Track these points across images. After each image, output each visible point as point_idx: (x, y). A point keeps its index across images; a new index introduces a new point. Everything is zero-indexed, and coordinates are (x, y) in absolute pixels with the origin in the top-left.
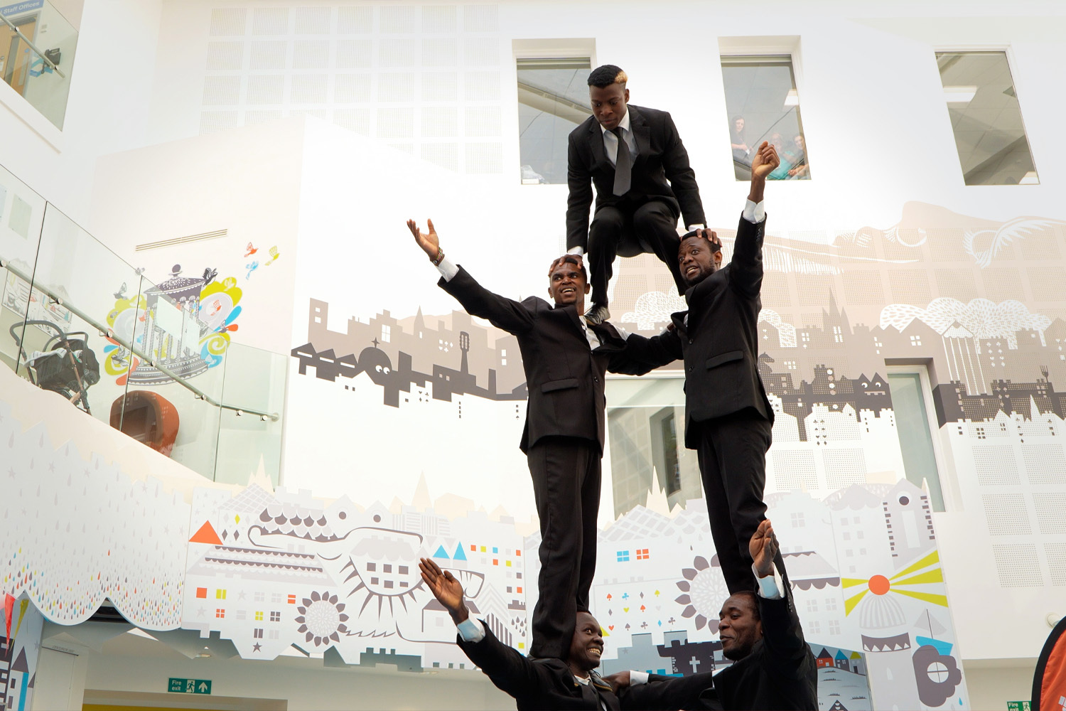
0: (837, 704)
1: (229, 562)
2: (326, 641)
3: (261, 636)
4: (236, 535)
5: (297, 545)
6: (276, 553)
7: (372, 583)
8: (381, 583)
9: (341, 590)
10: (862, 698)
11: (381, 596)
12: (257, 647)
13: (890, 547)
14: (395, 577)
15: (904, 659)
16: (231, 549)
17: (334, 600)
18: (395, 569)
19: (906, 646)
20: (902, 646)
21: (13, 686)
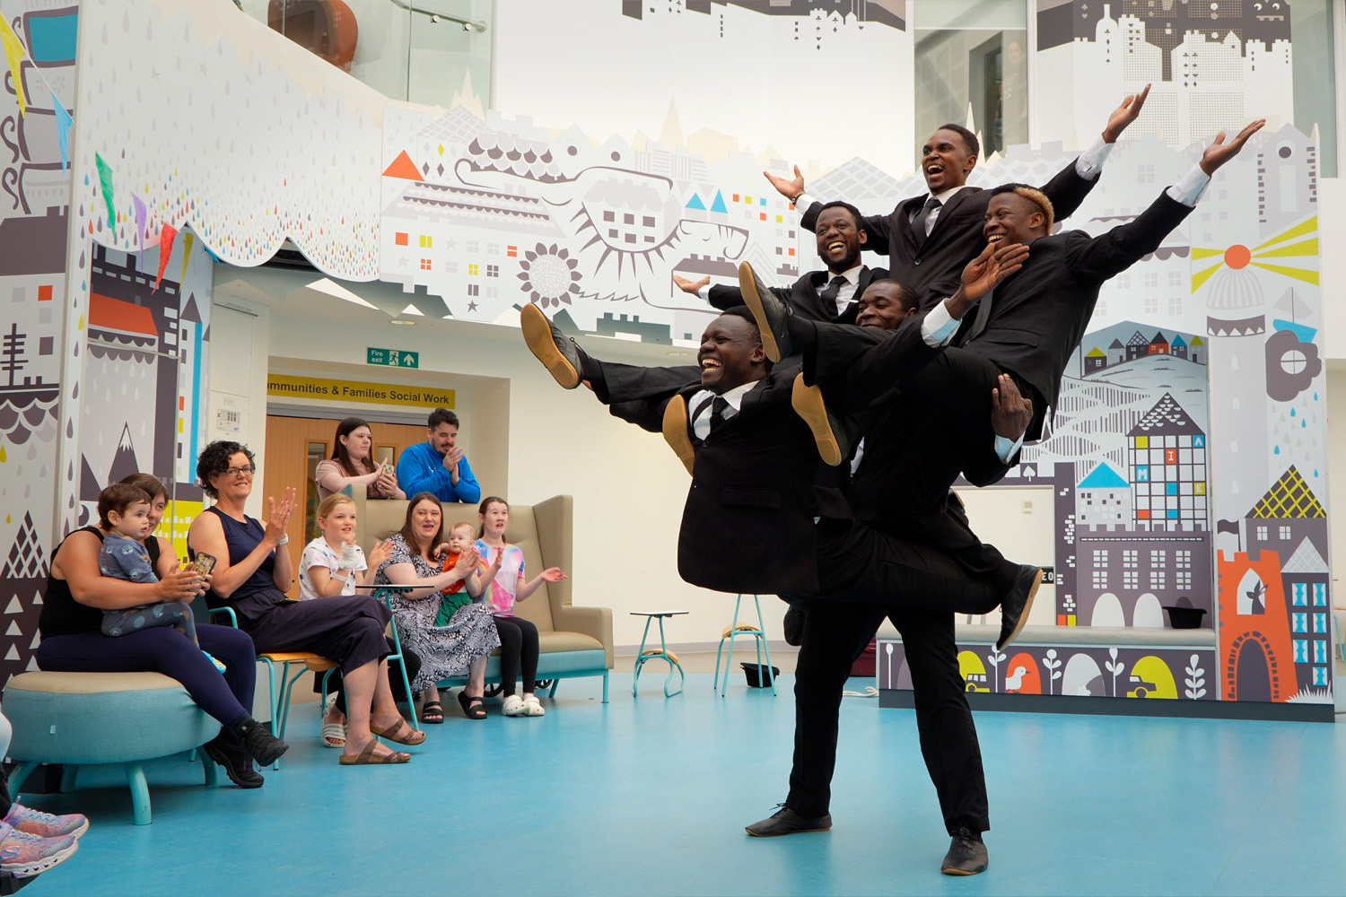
0: (1167, 397)
1: (433, 203)
2: (555, 302)
3: (476, 293)
4: (441, 170)
5: (517, 185)
6: (490, 195)
7: (610, 236)
8: (622, 236)
9: (573, 243)
10: (1198, 391)
11: (621, 253)
12: (472, 306)
13: (1258, 210)
14: (638, 229)
15: (1256, 345)
16: (435, 187)
17: (564, 254)
18: (638, 220)
19: (1260, 330)
20: (1255, 330)
21: (185, 338)
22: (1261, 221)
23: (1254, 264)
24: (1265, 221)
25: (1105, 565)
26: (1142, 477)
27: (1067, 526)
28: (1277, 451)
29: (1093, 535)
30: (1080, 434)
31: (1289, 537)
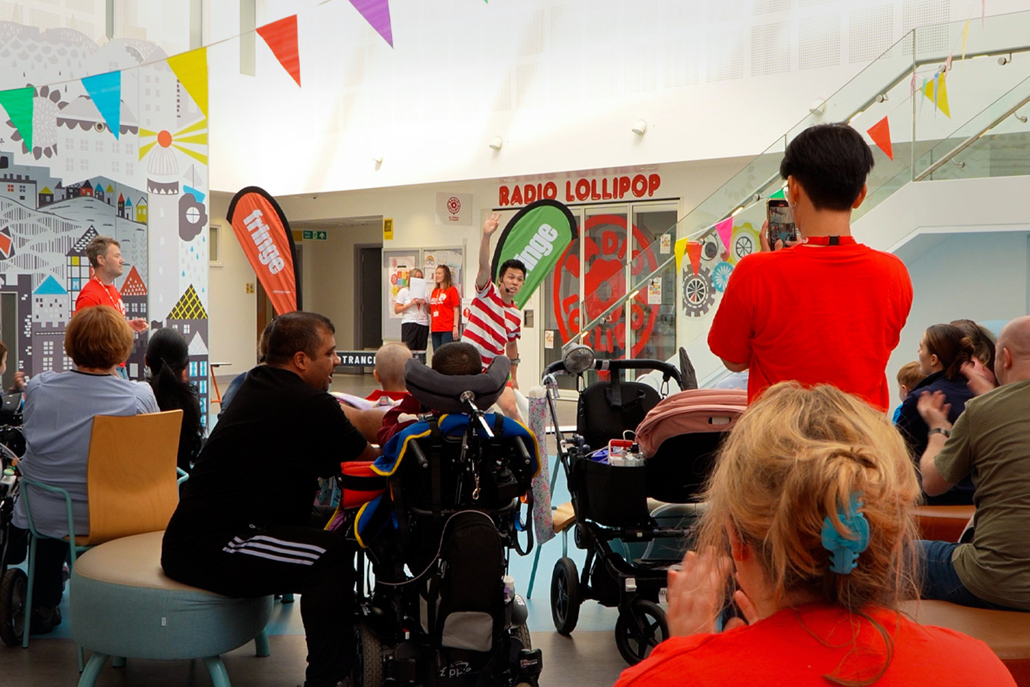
0: (92, 228)
13: (176, 108)
19: (176, 192)
22: (178, 116)
23: (174, 145)
24: (181, 116)
25: (52, 353)
27: (26, 323)
28: (183, 274)
29: (44, 330)
30: (35, 253)
31: (189, 332)
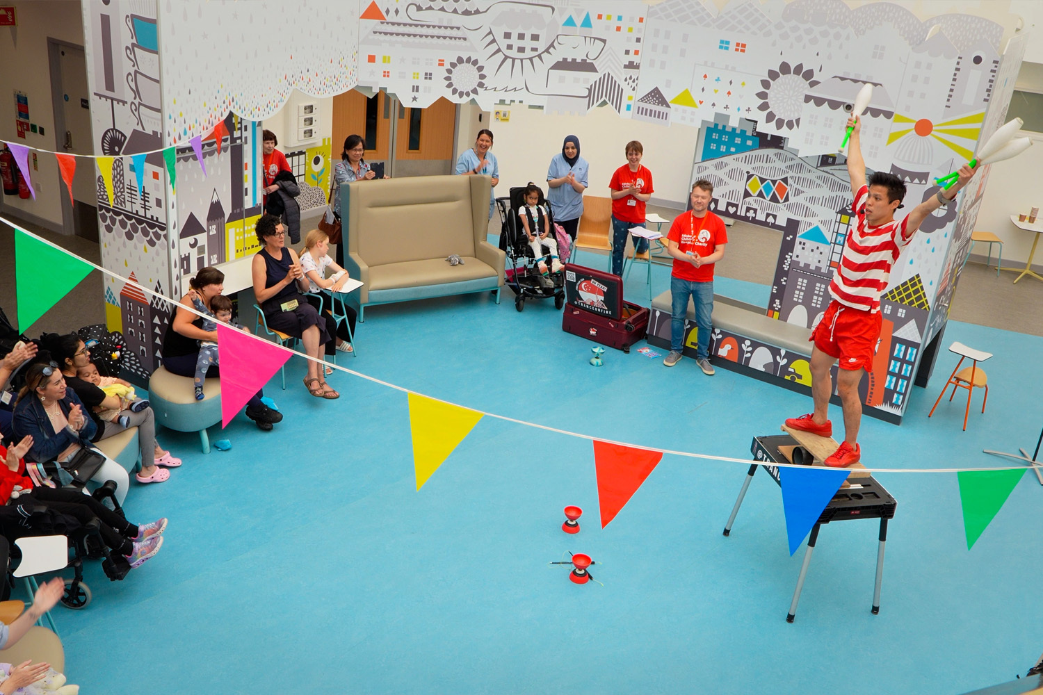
1: (392, 34)
2: (468, 94)
3: (417, 91)
4: (397, 12)
5: (446, 18)
6: (428, 26)
7: (507, 49)
8: (515, 48)
9: (482, 56)
11: (514, 60)
12: (415, 99)
14: (528, 43)
15: (919, 191)
16: (393, 24)
17: (475, 63)
18: (528, 37)
19: (924, 182)
20: (921, 181)
21: (246, 130)
22: (946, 106)
23: (933, 135)
24: (949, 107)
25: (803, 288)
26: (840, 241)
27: (786, 259)
28: (911, 262)
29: (801, 269)
30: (807, 204)
31: (903, 316)
